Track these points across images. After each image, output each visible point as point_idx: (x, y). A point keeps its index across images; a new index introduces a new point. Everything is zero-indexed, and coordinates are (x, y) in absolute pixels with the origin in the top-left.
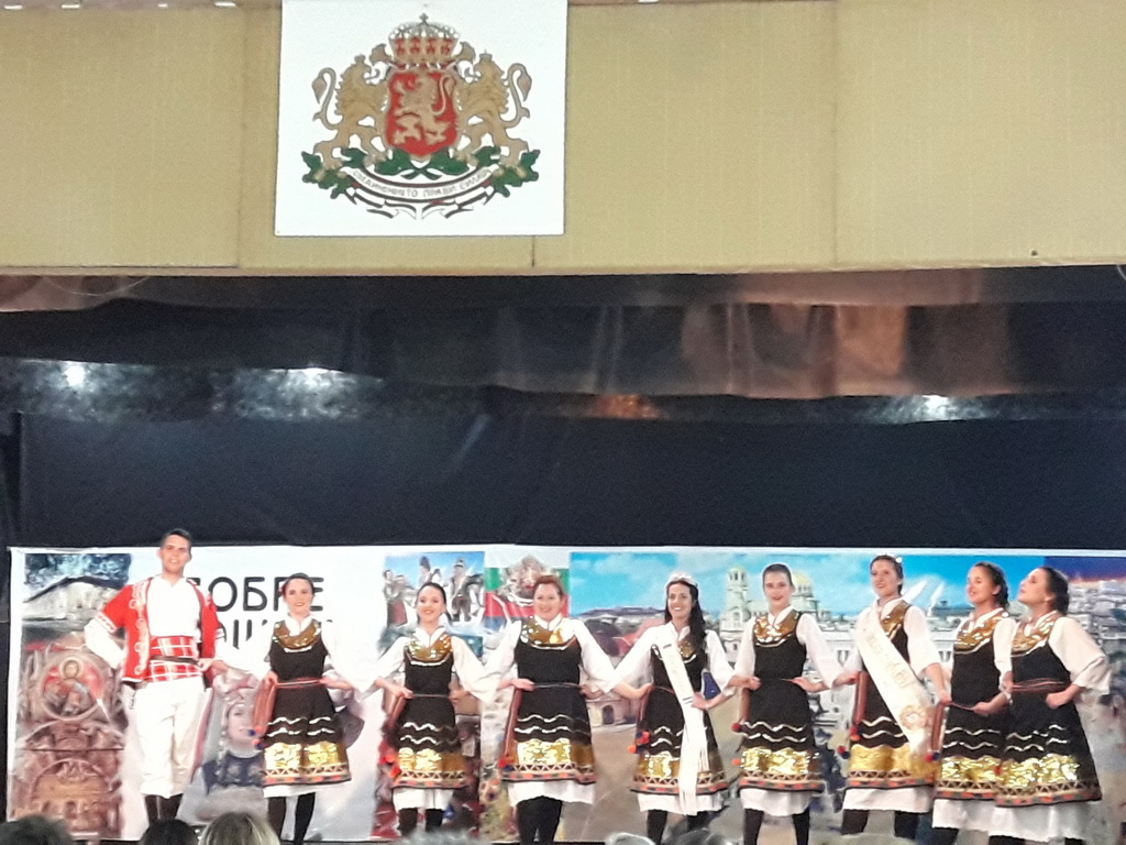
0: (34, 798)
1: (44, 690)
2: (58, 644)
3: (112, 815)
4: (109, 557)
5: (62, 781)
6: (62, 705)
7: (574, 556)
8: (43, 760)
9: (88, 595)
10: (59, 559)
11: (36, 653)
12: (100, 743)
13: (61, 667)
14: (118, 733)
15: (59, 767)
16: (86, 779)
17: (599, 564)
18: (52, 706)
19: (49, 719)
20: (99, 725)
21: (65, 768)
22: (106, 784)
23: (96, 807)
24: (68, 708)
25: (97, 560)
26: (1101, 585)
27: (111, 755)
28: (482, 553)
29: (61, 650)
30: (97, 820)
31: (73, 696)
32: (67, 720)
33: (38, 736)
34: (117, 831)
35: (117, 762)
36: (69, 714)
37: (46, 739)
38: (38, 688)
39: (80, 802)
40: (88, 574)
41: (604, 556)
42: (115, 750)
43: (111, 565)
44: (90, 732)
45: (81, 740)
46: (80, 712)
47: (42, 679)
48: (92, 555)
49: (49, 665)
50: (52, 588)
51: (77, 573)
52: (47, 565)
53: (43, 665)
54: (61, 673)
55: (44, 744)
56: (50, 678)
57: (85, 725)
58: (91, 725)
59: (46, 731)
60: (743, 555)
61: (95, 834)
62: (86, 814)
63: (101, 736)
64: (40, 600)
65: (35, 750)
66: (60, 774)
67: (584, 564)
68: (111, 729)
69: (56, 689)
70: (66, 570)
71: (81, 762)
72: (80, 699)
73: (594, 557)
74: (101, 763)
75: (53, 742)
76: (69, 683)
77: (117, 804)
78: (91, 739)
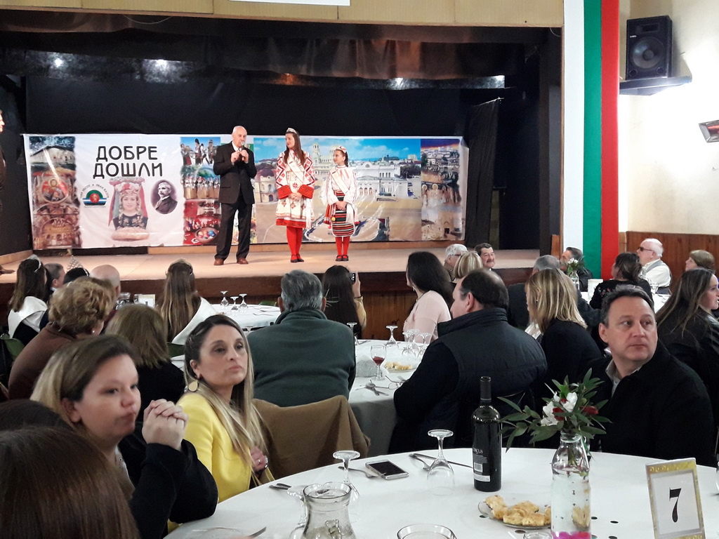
0: (43, 233)
1: (43, 191)
2: (47, 173)
3: (77, 239)
4: (66, 138)
5: (54, 226)
6: (52, 196)
7: (255, 139)
8: (45, 218)
9: (58, 153)
10: (44, 139)
11: (38, 177)
12: (69, 211)
13: (49, 182)
14: (76, 208)
15: (52, 221)
16: (65, 226)
17: (264, 142)
18: (47, 198)
19: (46, 203)
20: (67, 204)
21: (55, 221)
22: (73, 228)
23: (70, 236)
24: (54, 198)
25: (60, 139)
26: (439, 149)
27: (74, 216)
28: (219, 138)
29: (49, 175)
30: (71, 241)
31: (55, 193)
32: (53, 203)
33: (42, 209)
34: (80, 245)
35: (77, 219)
36: (54, 200)
37: (45, 210)
38: (40, 190)
39: (63, 235)
40: (57, 145)
41: (267, 139)
42: (76, 215)
43: (66, 141)
44: (65, 207)
45: (61, 210)
46: (59, 200)
47: (41, 187)
48: (58, 137)
49: (44, 181)
50: (42, 151)
51: (52, 144)
52: (39, 141)
53: (41, 181)
54: (49, 184)
55: (45, 212)
56: (44, 187)
57: (62, 205)
58: (65, 205)
59: (46, 207)
60: (317, 139)
61: (70, 246)
62: (66, 239)
63: (69, 209)
64: (37, 155)
65: (41, 215)
66: (53, 224)
67: (259, 142)
68: (73, 206)
69: (48, 191)
70: (47, 143)
71: (61, 219)
72: (59, 194)
73: (263, 140)
74: (70, 219)
75: (49, 211)
76: (53, 188)
77: (78, 235)
78: (65, 210)
